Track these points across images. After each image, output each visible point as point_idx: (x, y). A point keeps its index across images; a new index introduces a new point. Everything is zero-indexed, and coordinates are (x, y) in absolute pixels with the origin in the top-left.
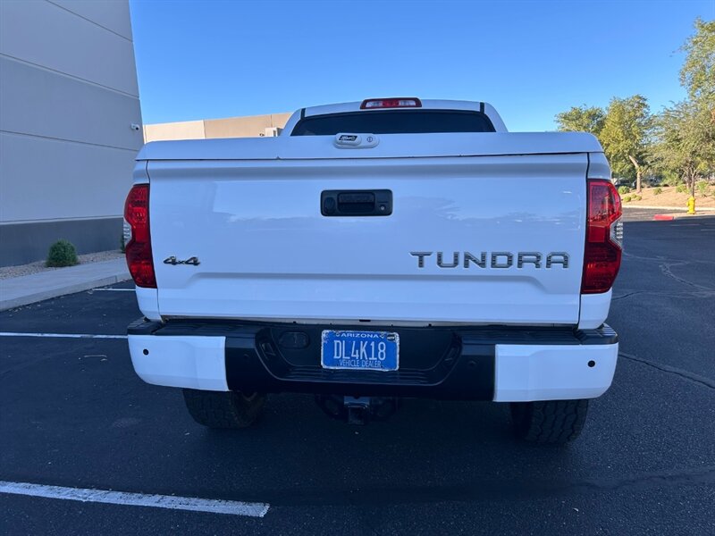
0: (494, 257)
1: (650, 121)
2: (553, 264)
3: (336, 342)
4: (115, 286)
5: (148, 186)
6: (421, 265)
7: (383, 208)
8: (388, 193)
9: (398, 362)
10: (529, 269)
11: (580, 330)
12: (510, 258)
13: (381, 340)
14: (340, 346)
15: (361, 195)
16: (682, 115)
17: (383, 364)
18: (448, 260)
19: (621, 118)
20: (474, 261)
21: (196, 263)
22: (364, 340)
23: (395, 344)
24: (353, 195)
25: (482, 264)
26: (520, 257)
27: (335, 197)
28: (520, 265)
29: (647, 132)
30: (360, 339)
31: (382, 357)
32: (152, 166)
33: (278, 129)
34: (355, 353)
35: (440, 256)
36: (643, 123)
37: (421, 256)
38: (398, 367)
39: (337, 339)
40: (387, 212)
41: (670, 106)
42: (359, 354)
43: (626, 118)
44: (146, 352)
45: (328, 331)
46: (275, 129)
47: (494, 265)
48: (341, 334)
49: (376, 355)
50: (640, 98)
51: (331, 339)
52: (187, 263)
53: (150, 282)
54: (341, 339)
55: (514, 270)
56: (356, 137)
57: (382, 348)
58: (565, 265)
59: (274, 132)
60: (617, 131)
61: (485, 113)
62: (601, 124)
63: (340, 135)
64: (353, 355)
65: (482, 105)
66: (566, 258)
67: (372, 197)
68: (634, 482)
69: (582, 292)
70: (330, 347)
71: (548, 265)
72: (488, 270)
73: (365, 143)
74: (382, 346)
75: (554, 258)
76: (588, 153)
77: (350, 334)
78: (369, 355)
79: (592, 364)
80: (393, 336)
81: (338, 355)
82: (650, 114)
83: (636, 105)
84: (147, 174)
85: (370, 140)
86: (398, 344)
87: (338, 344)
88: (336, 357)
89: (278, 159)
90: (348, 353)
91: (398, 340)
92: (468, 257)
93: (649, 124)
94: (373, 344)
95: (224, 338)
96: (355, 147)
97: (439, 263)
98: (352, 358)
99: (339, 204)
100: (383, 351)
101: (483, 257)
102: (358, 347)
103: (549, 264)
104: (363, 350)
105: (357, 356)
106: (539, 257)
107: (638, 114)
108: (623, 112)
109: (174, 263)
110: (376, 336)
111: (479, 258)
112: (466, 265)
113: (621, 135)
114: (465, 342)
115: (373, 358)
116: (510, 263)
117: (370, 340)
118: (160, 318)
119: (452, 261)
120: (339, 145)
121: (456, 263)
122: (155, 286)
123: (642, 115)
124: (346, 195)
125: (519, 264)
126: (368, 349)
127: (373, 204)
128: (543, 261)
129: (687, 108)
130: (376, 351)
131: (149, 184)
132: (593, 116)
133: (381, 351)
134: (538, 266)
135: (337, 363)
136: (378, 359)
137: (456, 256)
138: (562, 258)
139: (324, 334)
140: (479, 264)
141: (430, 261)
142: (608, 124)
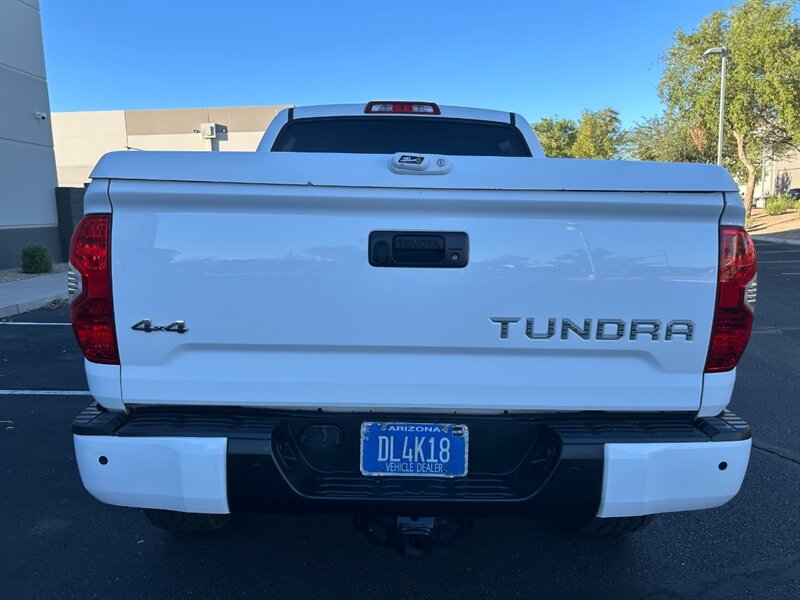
0: (601, 325)
1: (622, 136)
2: (675, 335)
3: (381, 438)
4: (16, 318)
5: (108, 217)
6: (504, 334)
7: (455, 258)
8: (462, 237)
9: (466, 465)
10: (644, 340)
11: (701, 419)
12: (621, 327)
13: (443, 435)
14: (386, 444)
15: (426, 238)
16: (654, 133)
17: (447, 468)
18: (540, 328)
19: (593, 132)
20: (575, 331)
21: (181, 329)
22: (420, 435)
23: (463, 439)
24: (416, 239)
25: (585, 335)
26: (634, 325)
27: (389, 241)
28: (632, 337)
29: (619, 148)
30: (415, 434)
31: (445, 458)
32: (115, 188)
33: (216, 125)
34: (407, 454)
35: (529, 324)
36: (615, 138)
37: (505, 323)
38: (466, 472)
39: (384, 434)
40: (462, 263)
41: (641, 122)
42: (413, 454)
43: (598, 132)
44: (103, 460)
45: (370, 424)
46: (213, 125)
47: (599, 335)
48: (388, 427)
49: (436, 456)
50: (612, 111)
51: (374, 435)
52: (168, 329)
53: (110, 356)
54: (388, 434)
55: (625, 342)
56: (422, 159)
57: (445, 446)
58: (689, 336)
59: (212, 128)
60: (589, 146)
61: (517, 126)
62: (573, 138)
63: (399, 155)
64: (404, 457)
65: (512, 116)
66: (690, 326)
67: (441, 242)
68: (716, 584)
69: (707, 370)
70: (372, 445)
71: (668, 337)
72: (593, 343)
73: (434, 168)
74: (445, 444)
75: (676, 327)
76: (723, 193)
77: (402, 427)
78: (427, 456)
79: (723, 466)
80: (461, 429)
81: (383, 456)
82: (622, 129)
83: (608, 119)
84: (109, 199)
85: (441, 163)
86: (467, 440)
87: (384, 441)
88: (380, 459)
89: (310, 185)
90: (398, 454)
91: (466, 434)
92: (566, 325)
93: (620, 140)
94: (432, 441)
95: (225, 440)
96: (421, 172)
97: (529, 333)
98: (403, 460)
99: (394, 250)
100: (447, 450)
101: (587, 324)
102: (411, 445)
103: (669, 334)
104: (418, 448)
105: (410, 457)
106: (657, 326)
107: (610, 129)
108: (594, 126)
109: (147, 328)
110: (437, 429)
111: (582, 326)
112: (564, 335)
113: (593, 149)
114: (565, 441)
115: (432, 460)
116: (620, 334)
117: (428, 435)
118: (123, 408)
119: (545, 331)
120: (396, 169)
121: (551, 333)
122: (117, 362)
123: (614, 129)
124: (406, 239)
125: (631, 335)
126: (426, 447)
127: (442, 252)
128: (662, 332)
129: (659, 125)
130: (437, 449)
131: (111, 214)
132: (564, 128)
133: (443, 450)
134: (655, 337)
135: (382, 467)
136: (439, 461)
137: (551, 324)
138: (685, 327)
139: (365, 426)
140: (581, 335)
141: (517, 330)
142: (581, 137)
